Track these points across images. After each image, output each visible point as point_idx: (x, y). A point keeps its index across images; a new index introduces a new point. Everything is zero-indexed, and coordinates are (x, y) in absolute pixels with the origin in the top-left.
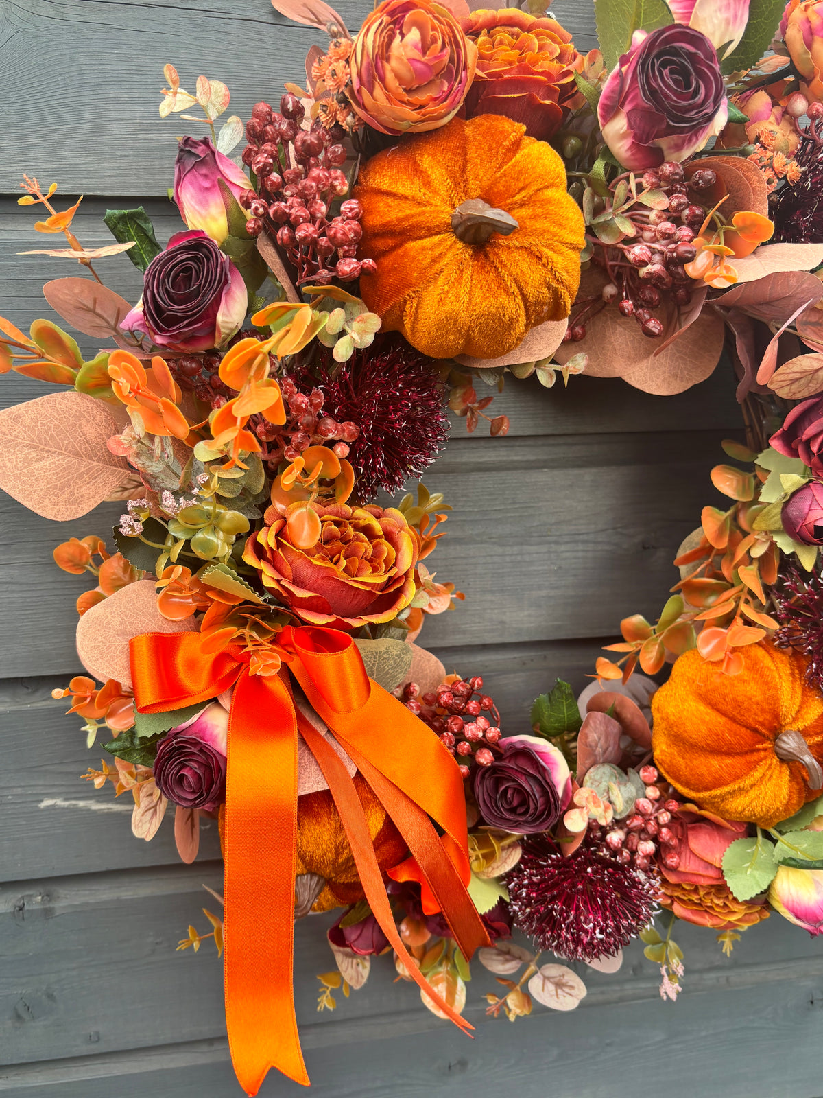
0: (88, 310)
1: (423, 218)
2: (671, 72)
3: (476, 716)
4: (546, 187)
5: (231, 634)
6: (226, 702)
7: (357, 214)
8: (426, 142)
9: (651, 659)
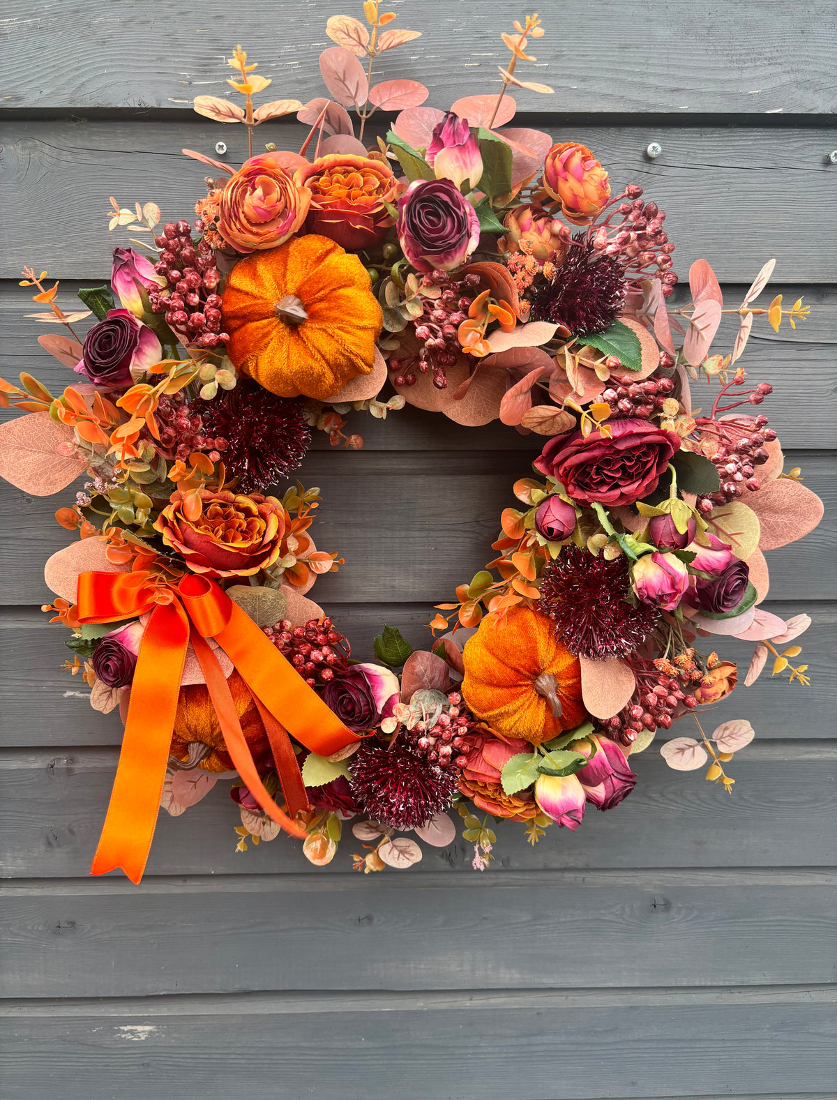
0: (66, 353)
1: (257, 308)
2: (427, 213)
3: (322, 646)
4: (340, 288)
5: (146, 576)
6: (144, 621)
7: (217, 304)
8: (263, 256)
9: (468, 616)
